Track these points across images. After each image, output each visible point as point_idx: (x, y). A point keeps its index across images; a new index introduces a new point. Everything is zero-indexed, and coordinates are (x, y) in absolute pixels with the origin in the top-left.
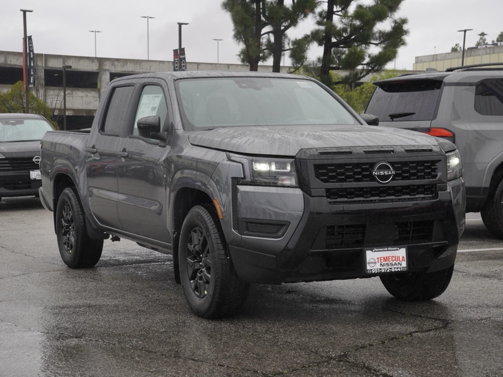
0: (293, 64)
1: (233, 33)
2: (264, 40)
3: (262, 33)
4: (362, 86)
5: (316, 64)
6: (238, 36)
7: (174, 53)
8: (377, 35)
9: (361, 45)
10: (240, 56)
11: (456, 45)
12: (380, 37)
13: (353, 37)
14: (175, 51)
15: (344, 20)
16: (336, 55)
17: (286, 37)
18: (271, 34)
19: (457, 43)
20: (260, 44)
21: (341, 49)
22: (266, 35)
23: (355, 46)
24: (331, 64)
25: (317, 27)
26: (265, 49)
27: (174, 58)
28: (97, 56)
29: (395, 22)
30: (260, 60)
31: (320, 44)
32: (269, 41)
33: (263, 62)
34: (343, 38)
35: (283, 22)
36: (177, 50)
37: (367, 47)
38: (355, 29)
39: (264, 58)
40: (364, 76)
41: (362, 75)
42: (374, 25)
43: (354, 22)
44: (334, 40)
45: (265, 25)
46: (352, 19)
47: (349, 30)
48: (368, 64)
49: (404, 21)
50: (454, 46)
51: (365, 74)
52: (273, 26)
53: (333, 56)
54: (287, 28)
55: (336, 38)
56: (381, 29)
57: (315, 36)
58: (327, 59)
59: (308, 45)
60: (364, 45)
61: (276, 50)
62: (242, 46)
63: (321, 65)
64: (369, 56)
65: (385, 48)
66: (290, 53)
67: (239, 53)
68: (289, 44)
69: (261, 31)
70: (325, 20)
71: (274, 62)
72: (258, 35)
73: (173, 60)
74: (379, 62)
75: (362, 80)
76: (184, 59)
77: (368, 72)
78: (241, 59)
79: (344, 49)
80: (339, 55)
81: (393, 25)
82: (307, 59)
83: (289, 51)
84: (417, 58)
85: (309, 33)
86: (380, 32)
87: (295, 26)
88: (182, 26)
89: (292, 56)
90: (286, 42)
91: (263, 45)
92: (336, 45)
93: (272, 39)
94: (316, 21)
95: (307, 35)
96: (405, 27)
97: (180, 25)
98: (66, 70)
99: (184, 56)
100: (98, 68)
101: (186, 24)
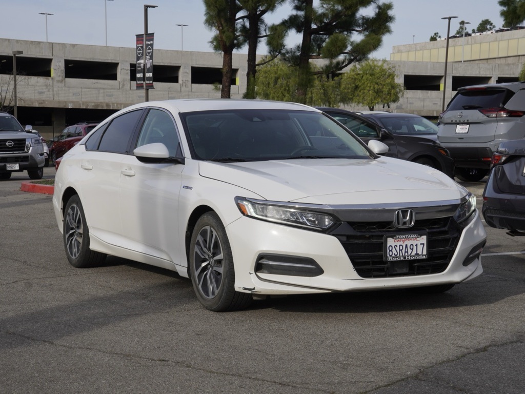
0: (270, 53)
1: (204, 18)
2: (239, 24)
3: (237, 17)
4: (340, 77)
5: (295, 52)
6: (210, 22)
7: (137, 38)
8: (360, 21)
9: (343, 32)
10: (212, 42)
11: (435, 34)
12: (363, 24)
13: (335, 23)
14: (139, 37)
15: (324, 6)
16: (316, 43)
17: (262, 22)
18: (245, 19)
19: (436, 32)
20: (234, 30)
21: (321, 36)
22: (241, 20)
23: (336, 33)
24: (311, 52)
25: (294, 12)
26: (239, 36)
27: (137, 44)
28: (49, 41)
29: (379, 7)
30: (234, 48)
31: (299, 31)
32: (244, 26)
33: (237, 49)
34: (323, 24)
35: (259, 6)
36: (143, 35)
37: (349, 34)
38: (337, 15)
39: (239, 46)
40: (346, 66)
41: (344, 65)
42: (357, 10)
43: (336, 8)
44: (314, 26)
45: (240, 9)
46: (334, 4)
47: (330, 16)
48: (350, 53)
49: (389, 7)
50: (433, 35)
51: (346, 63)
52: (247, 10)
53: (313, 44)
54: (263, 12)
55: (316, 24)
56: (364, 15)
57: (291, 23)
58: (306, 50)
59: (287, 32)
60: (346, 33)
61: (252, 36)
62: (214, 32)
63: (300, 54)
64: (352, 43)
65: (366, 36)
66: (266, 40)
67: (211, 40)
68: (265, 31)
69: (235, 16)
70: (304, 4)
71: (249, 49)
72: (233, 20)
73: (136, 47)
74: (360, 52)
75: (344, 70)
76: (152, 45)
77: (350, 61)
78: (214, 46)
79: (325, 36)
80: (319, 42)
81: (377, 10)
82: (285, 47)
83: (266, 38)
84: (394, 47)
85: (286, 18)
86: (363, 18)
87: (272, 10)
88: (148, 8)
89: (269, 43)
90: (262, 28)
91: (238, 31)
92: (316, 32)
93: (247, 24)
94: (294, 5)
95: (285, 20)
96: (390, 13)
97: (146, 7)
98: (16, 55)
99: (151, 42)
100: (51, 55)
101: (154, 7)
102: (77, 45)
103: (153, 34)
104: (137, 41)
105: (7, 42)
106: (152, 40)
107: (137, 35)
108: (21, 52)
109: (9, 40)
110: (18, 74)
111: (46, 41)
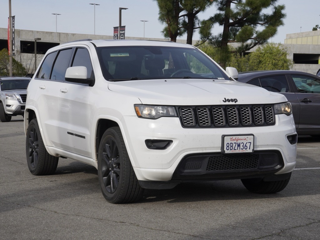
0: (201, 39)
1: (158, 16)
2: (181, 20)
3: (180, 16)
4: (249, 55)
5: (218, 38)
6: (162, 18)
7: (114, 29)
8: (263, 18)
9: (251, 24)
10: (163, 32)
11: (316, 26)
12: (265, 19)
13: (245, 19)
14: (115, 29)
15: (238, 7)
16: (232, 33)
17: (197, 18)
18: (185, 17)
19: (317, 25)
20: (178, 23)
21: (236, 27)
22: (182, 17)
23: (246, 25)
24: (229, 38)
25: (218, 12)
26: (181, 27)
27: (114, 33)
28: (57, 32)
29: (276, 8)
30: (178, 35)
31: (221, 24)
32: (184, 21)
33: (180, 36)
34: (237, 19)
35: (195, 8)
36: (118, 27)
37: (255, 26)
38: (246, 14)
39: (181, 34)
40: (252, 47)
41: (251, 46)
42: (260, 10)
43: (246, 9)
44: (231, 21)
45: (182, 10)
46: (245, 6)
47: (242, 14)
48: (255, 39)
49: (282, 8)
50: (315, 26)
51: (253, 46)
52: (187, 11)
53: (230, 33)
54: (197, 12)
55: (232, 20)
56: (265, 13)
57: (216, 19)
58: (226, 36)
59: (213, 25)
60: (253, 25)
61: (189, 28)
62: (164, 25)
63: (221, 39)
64: (257, 32)
65: (267, 27)
66: (199, 31)
67: (162, 30)
68: (198, 24)
69: (179, 14)
70: (225, 6)
71: (188, 36)
72: (177, 17)
73: (113, 35)
74: (262, 38)
75: (251, 51)
76: (124, 34)
77: (255, 44)
78: (164, 34)
79: (238, 28)
80: (234, 32)
81: (274, 10)
82: (212, 35)
83: (199, 29)
84: (287, 35)
85: (213, 15)
86: (265, 15)
87: (203, 10)
88: (122, 10)
89: (201, 32)
90: (196, 22)
91: (180, 24)
92: (232, 24)
93: (187, 20)
94: (218, 7)
95: (212, 17)
96: (283, 12)
97: (121, 9)
98: (37, 41)
99: (124, 32)
100: (59, 40)
101: (125, 9)
102: (76, 34)
103: (125, 26)
104: (114, 31)
105: (31, 33)
106: (124, 30)
107: (114, 28)
108: (40, 39)
109: (32, 31)
110: (37, 53)
111: (56, 32)
